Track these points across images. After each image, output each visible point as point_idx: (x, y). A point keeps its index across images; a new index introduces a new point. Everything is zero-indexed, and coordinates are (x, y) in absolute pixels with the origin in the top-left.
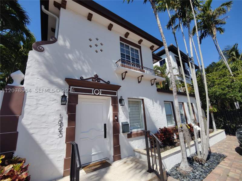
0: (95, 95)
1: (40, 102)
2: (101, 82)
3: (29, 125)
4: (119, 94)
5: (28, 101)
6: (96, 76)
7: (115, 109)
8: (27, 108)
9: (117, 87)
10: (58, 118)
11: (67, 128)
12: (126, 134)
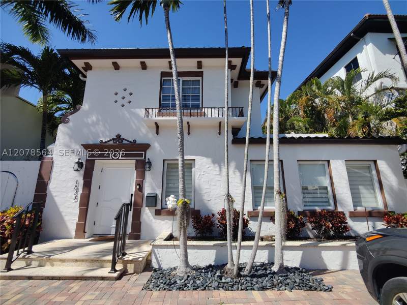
0: (113, 159)
1: (64, 169)
2: (125, 142)
3: (54, 192)
5: (55, 169)
6: (119, 136)
8: (54, 175)
9: (146, 147)
10: (75, 183)
11: (81, 194)
12: (153, 209)
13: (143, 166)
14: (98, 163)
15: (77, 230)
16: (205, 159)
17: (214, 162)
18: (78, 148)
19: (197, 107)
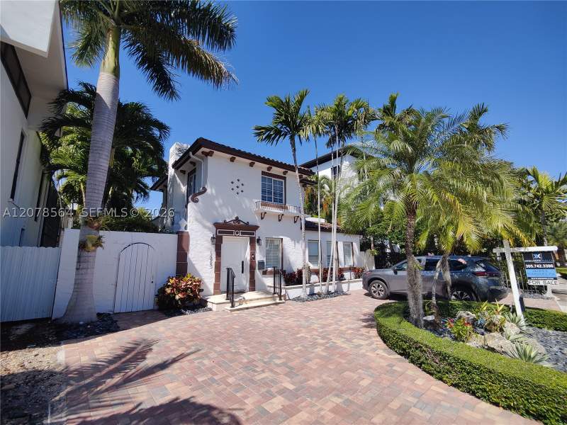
0: (236, 236)
2: (241, 223)
3: (193, 258)
4: (258, 234)
5: (191, 242)
6: (237, 218)
7: (253, 248)
8: (191, 247)
9: (256, 228)
10: (209, 254)
11: (215, 262)
12: (261, 271)
13: (254, 242)
14: (226, 238)
15: (215, 289)
16: (288, 238)
17: (292, 240)
18: (210, 225)
19: (281, 201)
